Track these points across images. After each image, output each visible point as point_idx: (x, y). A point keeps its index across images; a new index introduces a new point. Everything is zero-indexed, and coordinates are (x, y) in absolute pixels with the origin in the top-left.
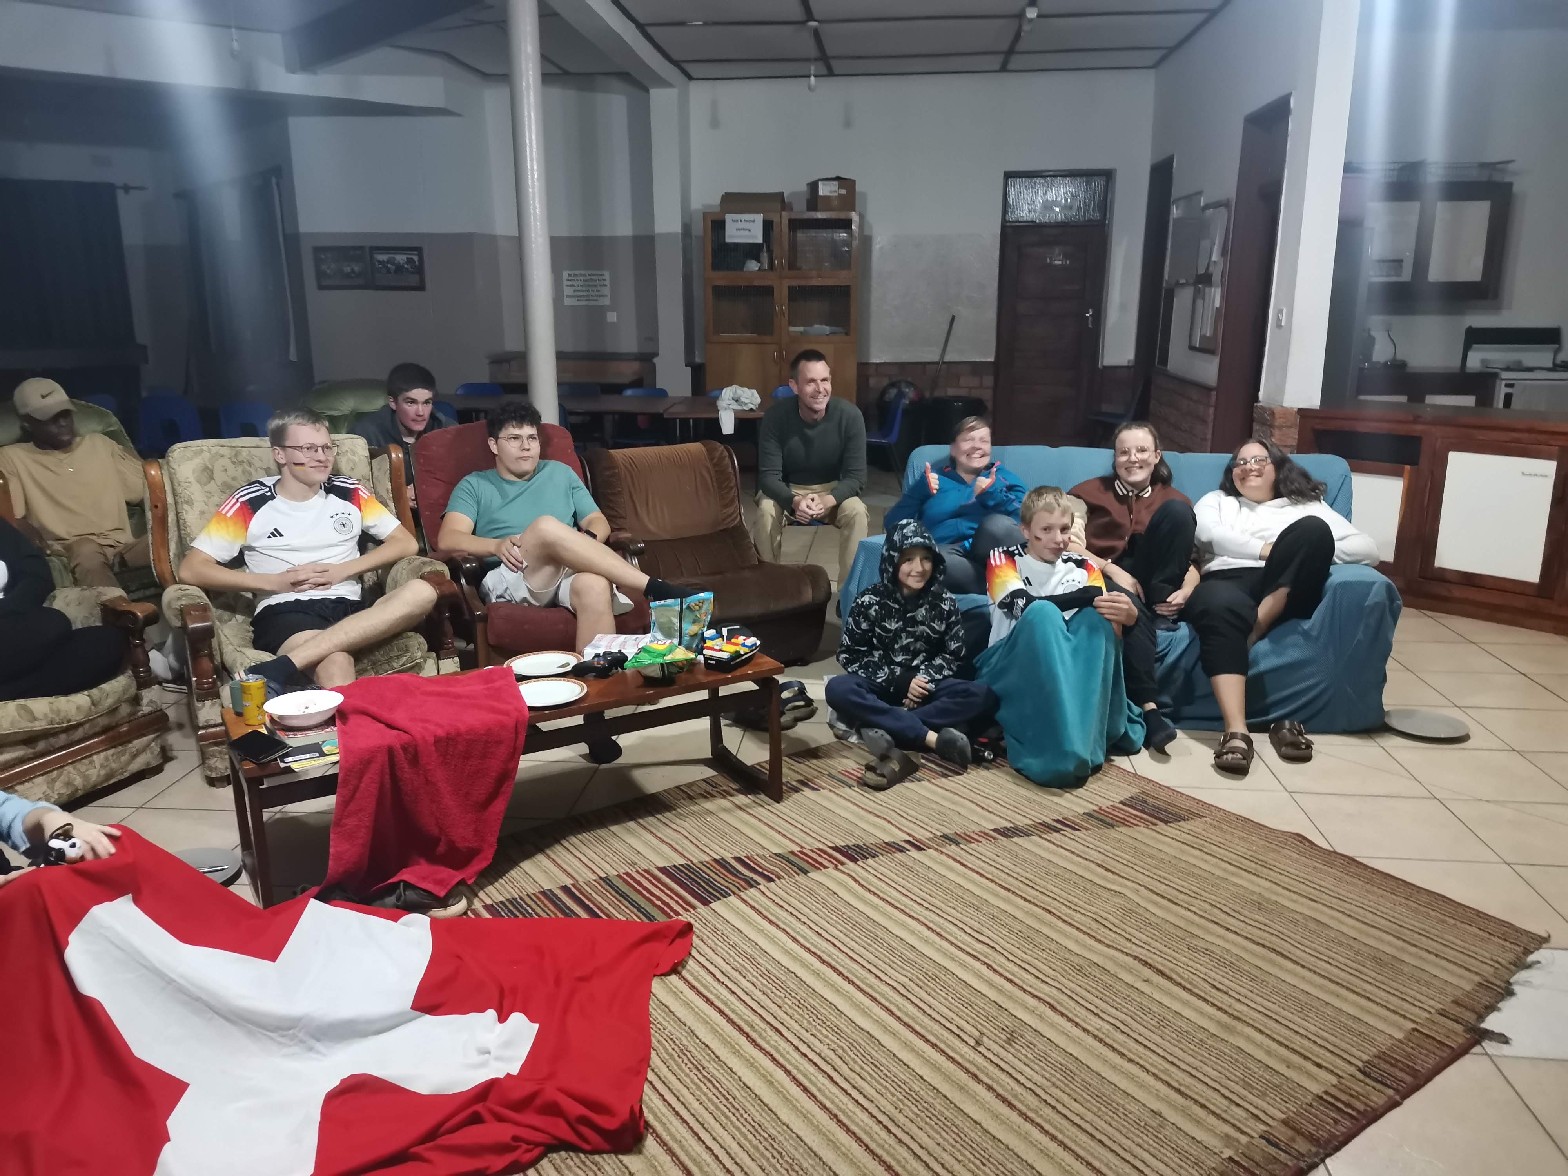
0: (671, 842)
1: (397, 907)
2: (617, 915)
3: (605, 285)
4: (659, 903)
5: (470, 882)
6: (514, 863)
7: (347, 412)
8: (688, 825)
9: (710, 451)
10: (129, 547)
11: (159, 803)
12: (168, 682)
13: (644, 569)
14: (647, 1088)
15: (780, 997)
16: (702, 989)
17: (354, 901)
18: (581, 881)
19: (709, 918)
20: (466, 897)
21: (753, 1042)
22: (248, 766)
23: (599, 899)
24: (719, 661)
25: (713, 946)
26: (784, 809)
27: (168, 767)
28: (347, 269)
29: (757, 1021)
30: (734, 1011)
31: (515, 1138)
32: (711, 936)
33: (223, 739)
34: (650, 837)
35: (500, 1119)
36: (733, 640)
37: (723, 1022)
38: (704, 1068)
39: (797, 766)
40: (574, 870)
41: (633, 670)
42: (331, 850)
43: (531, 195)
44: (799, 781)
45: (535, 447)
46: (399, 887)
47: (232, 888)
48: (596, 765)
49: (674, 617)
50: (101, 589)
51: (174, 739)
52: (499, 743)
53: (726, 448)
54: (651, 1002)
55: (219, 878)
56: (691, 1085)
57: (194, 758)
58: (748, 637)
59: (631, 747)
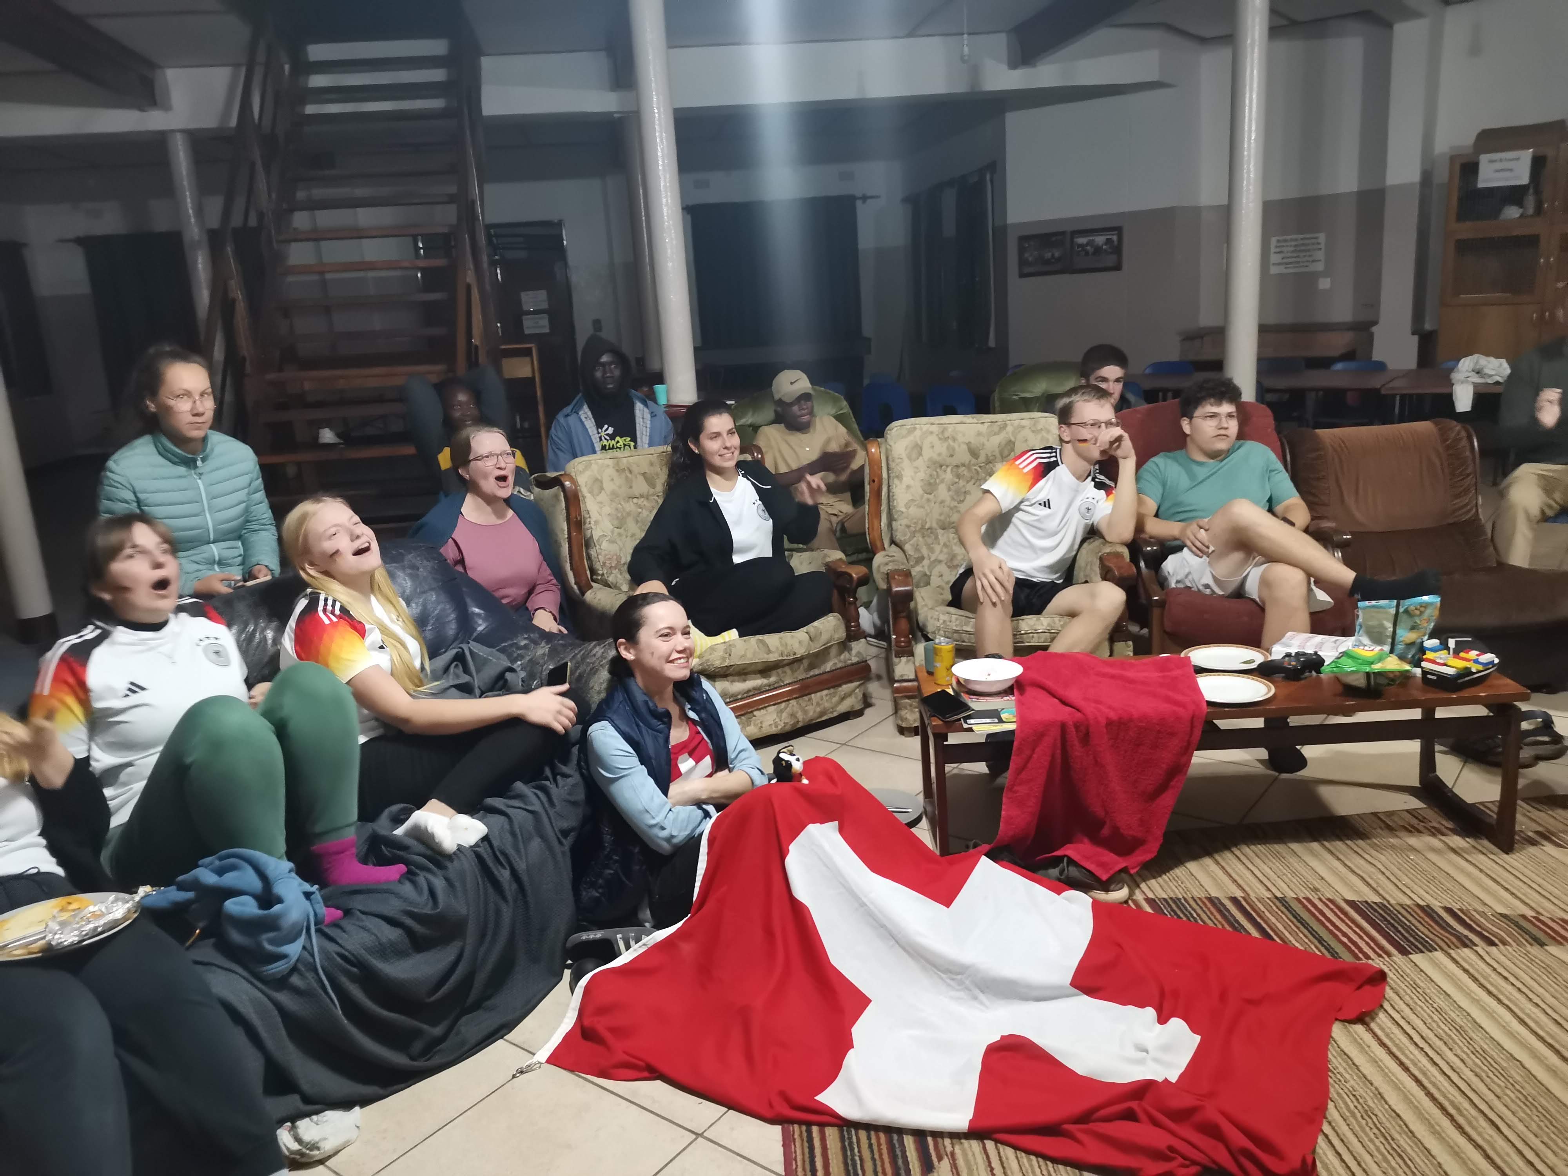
0: (1362, 874)
1: (1060, 880)
2: (1294, 942)
3: (1320, 249)
4: (1345, 940)
5: (1133, 871)
6: (1178, 861)
7: (1039, 394)
8: (1385, 859)
9: (1443, 433)
10: (848, 516)
11: (859, 742)
12: (871, 636)
13: (1348, 562)
14: (1321, 1140)
15: (1499, 1086)
16: (1394, 1050)
17: (1019, 866)
18: (1253, 896)
19: (1408, 971)
20: (1128, 886)
21: (1459, 1127)
22: (936, 722)
23: (1273, 920)
24: (1442, 677)
25: (1411, 1002)
26: (1515, 864)
27: (868, 711)
28: (1048, 255)
29: (1466, 1105)
30: (1434, 1085)
31: (1171, 1148)
32: (1409, 992)
33: (915, 693)
34: (1337, 864)
35: (1156, 1123)
36: (1462, 654)
37: (1420, 1094)
38: (1393, 1139)
39: (1535, 814)
40: (1246, 882)
41: (1331, 675)
42: (1003, 813)
43: (1246, 159)
44: (1537, 833)
45: (1233, 426)
46: (1063, 862)
47: (913, 830)
48: (1277, 774)
49: (1388, 620)
50: (826, 551)
51: (874, 688)
52: (1172, 734)
53: (1464, 427)
54: (1330, 1047)
55: (904, 819)
56: (1376, 1153)
57: (889, 707)
58: (1483, 652)
59: (1320, 760)
